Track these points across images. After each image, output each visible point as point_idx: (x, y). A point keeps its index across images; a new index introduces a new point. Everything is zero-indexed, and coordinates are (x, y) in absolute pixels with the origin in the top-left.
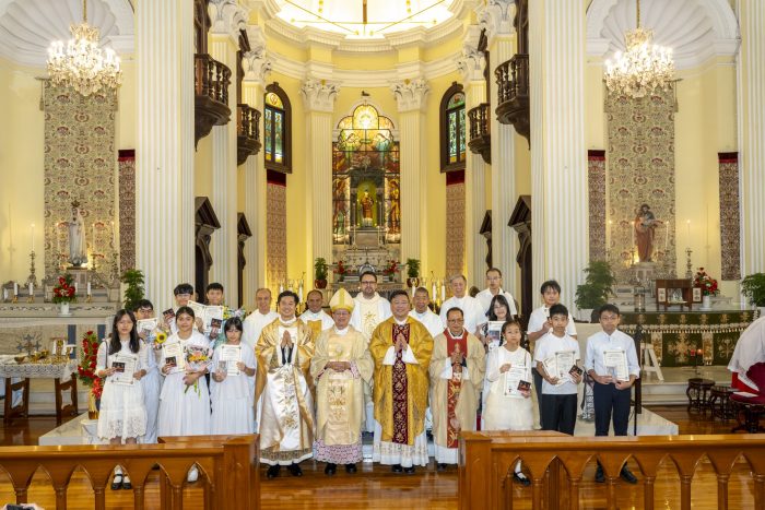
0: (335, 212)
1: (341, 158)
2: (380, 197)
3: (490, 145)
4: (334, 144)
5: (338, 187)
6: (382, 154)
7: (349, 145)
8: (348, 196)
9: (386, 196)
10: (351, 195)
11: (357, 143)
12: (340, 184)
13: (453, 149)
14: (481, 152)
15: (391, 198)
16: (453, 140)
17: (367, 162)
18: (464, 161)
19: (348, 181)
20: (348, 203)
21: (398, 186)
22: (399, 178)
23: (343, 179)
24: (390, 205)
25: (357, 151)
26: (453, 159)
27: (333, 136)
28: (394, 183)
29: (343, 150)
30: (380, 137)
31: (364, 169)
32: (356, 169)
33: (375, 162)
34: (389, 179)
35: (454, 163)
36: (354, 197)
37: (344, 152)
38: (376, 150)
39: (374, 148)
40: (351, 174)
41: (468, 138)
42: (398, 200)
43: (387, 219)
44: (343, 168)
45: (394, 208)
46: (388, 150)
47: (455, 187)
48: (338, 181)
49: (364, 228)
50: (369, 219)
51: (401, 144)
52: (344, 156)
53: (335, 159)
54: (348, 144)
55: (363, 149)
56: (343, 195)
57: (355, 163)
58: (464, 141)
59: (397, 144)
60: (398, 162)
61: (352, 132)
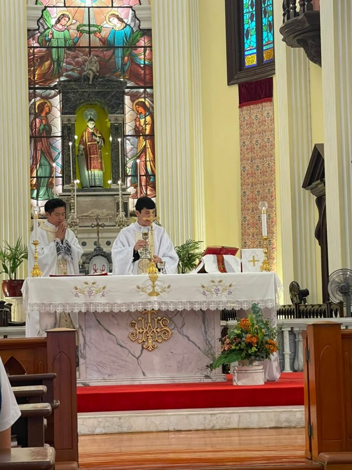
0: (34, 159)
1: (43, 59)
2: (118, 130)
3: (318, 29)
4: (31, 33)
5: (39, 112)
6: (119, 52)
7: (58, 35)
8: (57, 130)
9: (129, 129)
10: (64, 127)
11: (73, 32)
12: (41, 107)
13: (250, 43)
14: (302, 43)
15: (138, 133)
16: (250, 25)
17: (92, 67)
18: (272, 62)
19: (57, 101)
20: (58, 143)
21: (150, 111)
22: (151, 96)
23: (47, 98)
24: (135, 146)
25: (73, 47)
26: (251, 60)
27: (29, 19)
28: (143, 105)
29: (46, 44)
30: (115, 21)
31: (87, 78)
32: (71, 79)
33: (105, 66)
34: (134, 97)
35: (252, 68)
36: (68, 131)
37: (50, 48)
38: (108, 45)
39: (104, 41)
40: (63, 89)
41: (279, 20)
42: (151, 136)
43: (129, 171)
44: (46, 78)
45: (144, 150)
46: (130, 45)
47: (256, 110)
48: (38, 101)
49: (89, 188)
50: (97, 173)
51: (154, 33)
52: (49, 55)
53: (34, 62)
54: (56, 34)
55: (84, 41)
56: (48, 129)
57: (69, 70)
58: (271, 26)
59: (148, 33)
60: (149, 67)
61: (64, 11)
